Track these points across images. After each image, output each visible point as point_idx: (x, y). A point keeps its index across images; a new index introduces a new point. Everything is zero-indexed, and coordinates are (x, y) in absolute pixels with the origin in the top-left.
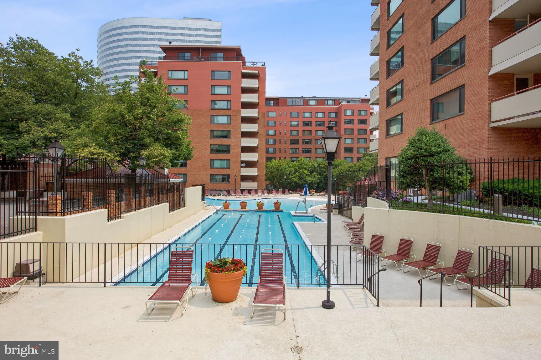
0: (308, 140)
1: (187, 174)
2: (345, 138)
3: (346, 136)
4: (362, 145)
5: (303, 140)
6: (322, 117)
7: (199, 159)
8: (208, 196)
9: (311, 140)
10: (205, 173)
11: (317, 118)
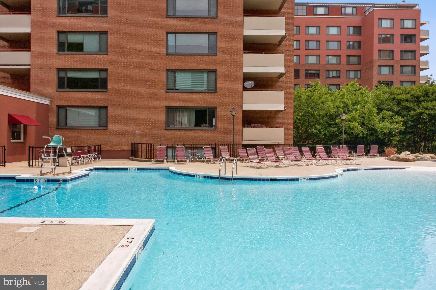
0: (314, 72)
1: (106, 107)
2: (380, 66)
3: (382, 62)
4: (407, 77)
5: (307, 72)
6: (336, 34)
7: (137, 70)
8: (163, 161)
9: (319, 70)
10: (152, 104)
11: (329, 35)
